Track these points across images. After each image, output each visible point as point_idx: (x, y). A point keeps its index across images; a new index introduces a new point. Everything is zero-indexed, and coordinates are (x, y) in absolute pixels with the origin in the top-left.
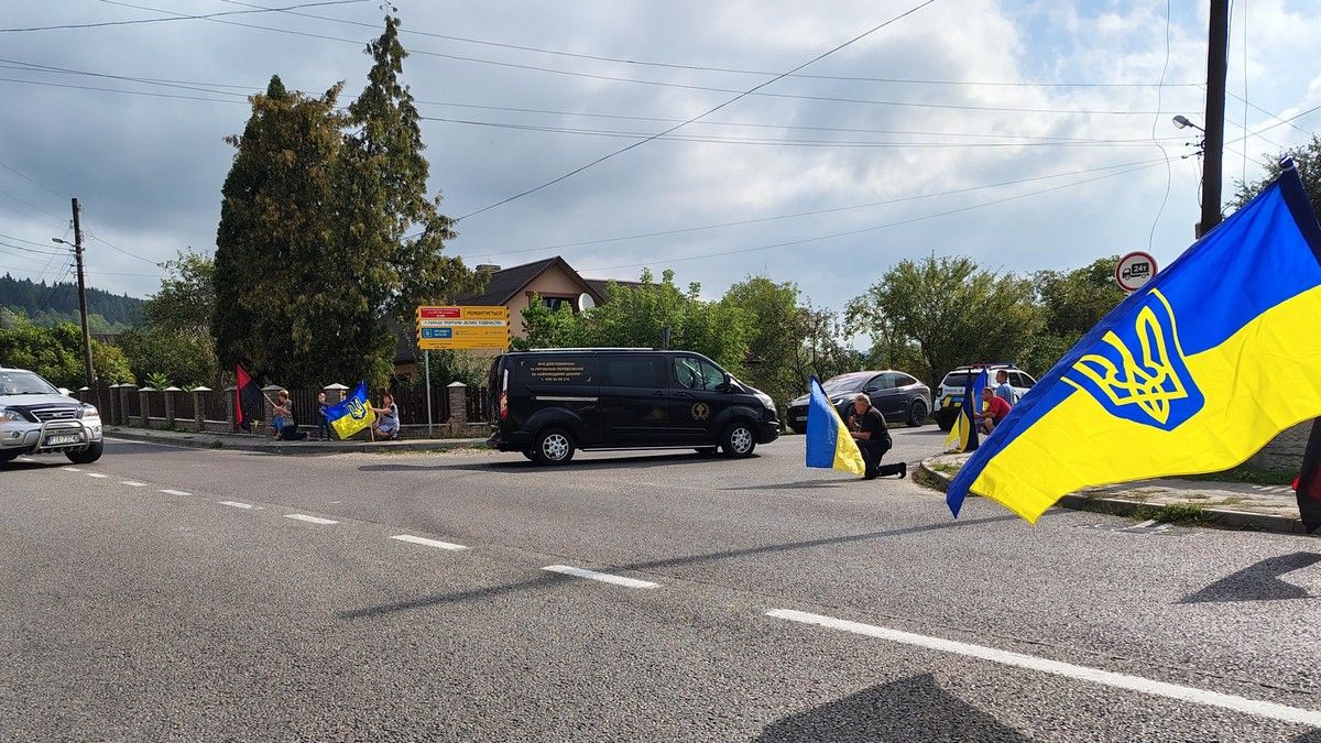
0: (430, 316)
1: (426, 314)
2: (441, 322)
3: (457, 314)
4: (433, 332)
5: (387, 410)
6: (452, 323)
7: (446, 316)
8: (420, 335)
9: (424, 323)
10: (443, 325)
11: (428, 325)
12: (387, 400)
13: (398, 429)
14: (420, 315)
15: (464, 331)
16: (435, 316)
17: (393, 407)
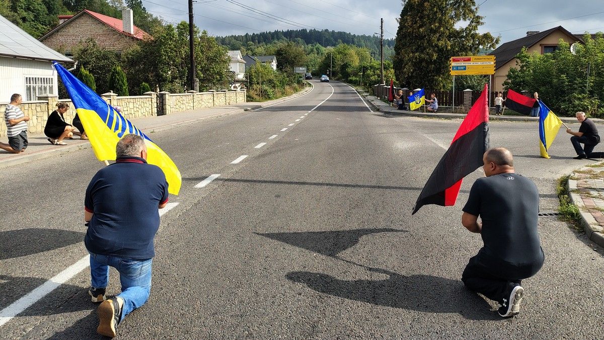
0: (457, 61)
1: (454, 60)
2: (462, 64)
3: (469, 60)
4: (457, 68)
5: (432, 100)
6: (466, 64)
7: (464, 61)
8: (451, 69)
9: (453, 64)
10: (462, 65)
11: (455, 65)
12: (432, 96)
13: (437, 108)
14: (452, 61)
15: (472, 67)
16: (459, 61)
17: (434, 100)
